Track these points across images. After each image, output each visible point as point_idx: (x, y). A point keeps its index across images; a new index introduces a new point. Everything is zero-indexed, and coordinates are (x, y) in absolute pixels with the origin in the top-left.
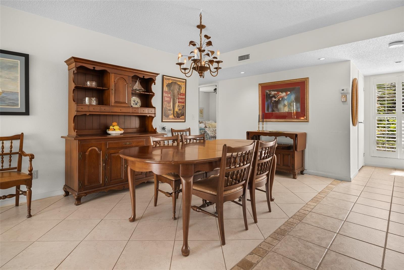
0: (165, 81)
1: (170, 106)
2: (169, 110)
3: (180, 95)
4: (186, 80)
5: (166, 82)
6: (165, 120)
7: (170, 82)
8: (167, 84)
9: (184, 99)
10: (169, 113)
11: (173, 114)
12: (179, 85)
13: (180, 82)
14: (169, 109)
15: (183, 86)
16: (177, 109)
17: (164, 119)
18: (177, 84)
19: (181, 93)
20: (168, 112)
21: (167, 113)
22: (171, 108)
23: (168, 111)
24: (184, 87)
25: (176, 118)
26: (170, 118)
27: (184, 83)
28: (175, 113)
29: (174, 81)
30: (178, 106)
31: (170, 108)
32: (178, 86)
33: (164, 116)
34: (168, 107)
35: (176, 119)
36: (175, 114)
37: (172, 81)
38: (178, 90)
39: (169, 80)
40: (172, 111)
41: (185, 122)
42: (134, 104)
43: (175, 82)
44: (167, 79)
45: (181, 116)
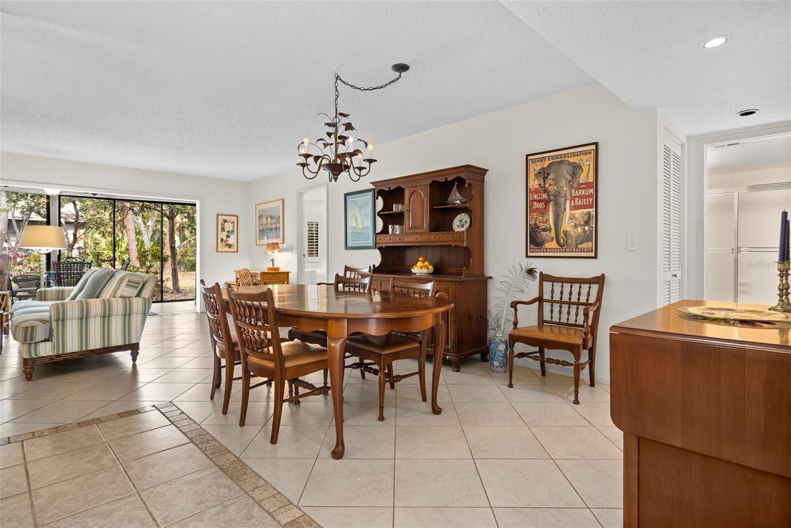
0: (531, 165)
1: (545, 220)
2: (545, 230)
3: (578, 189)
4: (596, 144)
5: (535, 168)
6: (533, 252)
7: (546, 163)
8: (536, 172)
9: (590, 196)
10: (544, 237)
11: (555, 239)
12: (570, 164)
13: (578, 155)
14: (543, 227)
15: (587, 163)
16: (569, 226)
17: (532, 250)
18: (566, 164)
19: (581, 182)
20: (541, 235)
21: (537, 237)
22: (550, 225)
23: (542, 233)
24: (589, 165)
25: (565, 247)
26: (547, 249)
27: (590, 153)
28: (562, 235)
29: (557, 158)
30: (572, 217)
31: (547, 225)
32: (570, 168)
33: (532, 245)
34: (541, 224)
35: (565, 252)
36: (563, 238)
37: (552, 161)
38: (569, 178)
39: (542, 161)
40: (553, 231)
41: (595, 257)
42: (459, 226)
43: (559, 160)
44: (538, 161)
45: (581, 244)
